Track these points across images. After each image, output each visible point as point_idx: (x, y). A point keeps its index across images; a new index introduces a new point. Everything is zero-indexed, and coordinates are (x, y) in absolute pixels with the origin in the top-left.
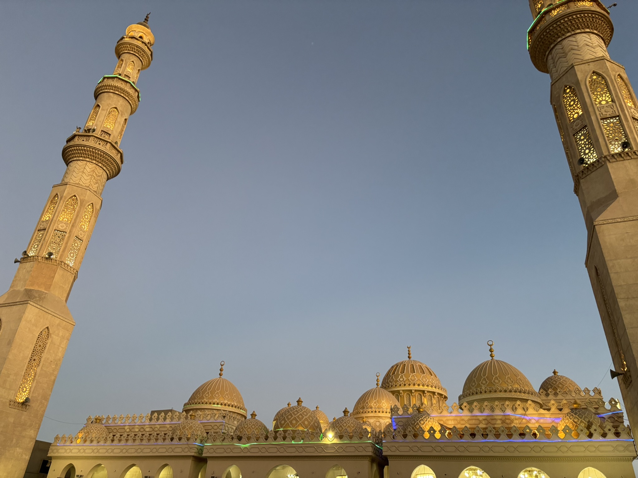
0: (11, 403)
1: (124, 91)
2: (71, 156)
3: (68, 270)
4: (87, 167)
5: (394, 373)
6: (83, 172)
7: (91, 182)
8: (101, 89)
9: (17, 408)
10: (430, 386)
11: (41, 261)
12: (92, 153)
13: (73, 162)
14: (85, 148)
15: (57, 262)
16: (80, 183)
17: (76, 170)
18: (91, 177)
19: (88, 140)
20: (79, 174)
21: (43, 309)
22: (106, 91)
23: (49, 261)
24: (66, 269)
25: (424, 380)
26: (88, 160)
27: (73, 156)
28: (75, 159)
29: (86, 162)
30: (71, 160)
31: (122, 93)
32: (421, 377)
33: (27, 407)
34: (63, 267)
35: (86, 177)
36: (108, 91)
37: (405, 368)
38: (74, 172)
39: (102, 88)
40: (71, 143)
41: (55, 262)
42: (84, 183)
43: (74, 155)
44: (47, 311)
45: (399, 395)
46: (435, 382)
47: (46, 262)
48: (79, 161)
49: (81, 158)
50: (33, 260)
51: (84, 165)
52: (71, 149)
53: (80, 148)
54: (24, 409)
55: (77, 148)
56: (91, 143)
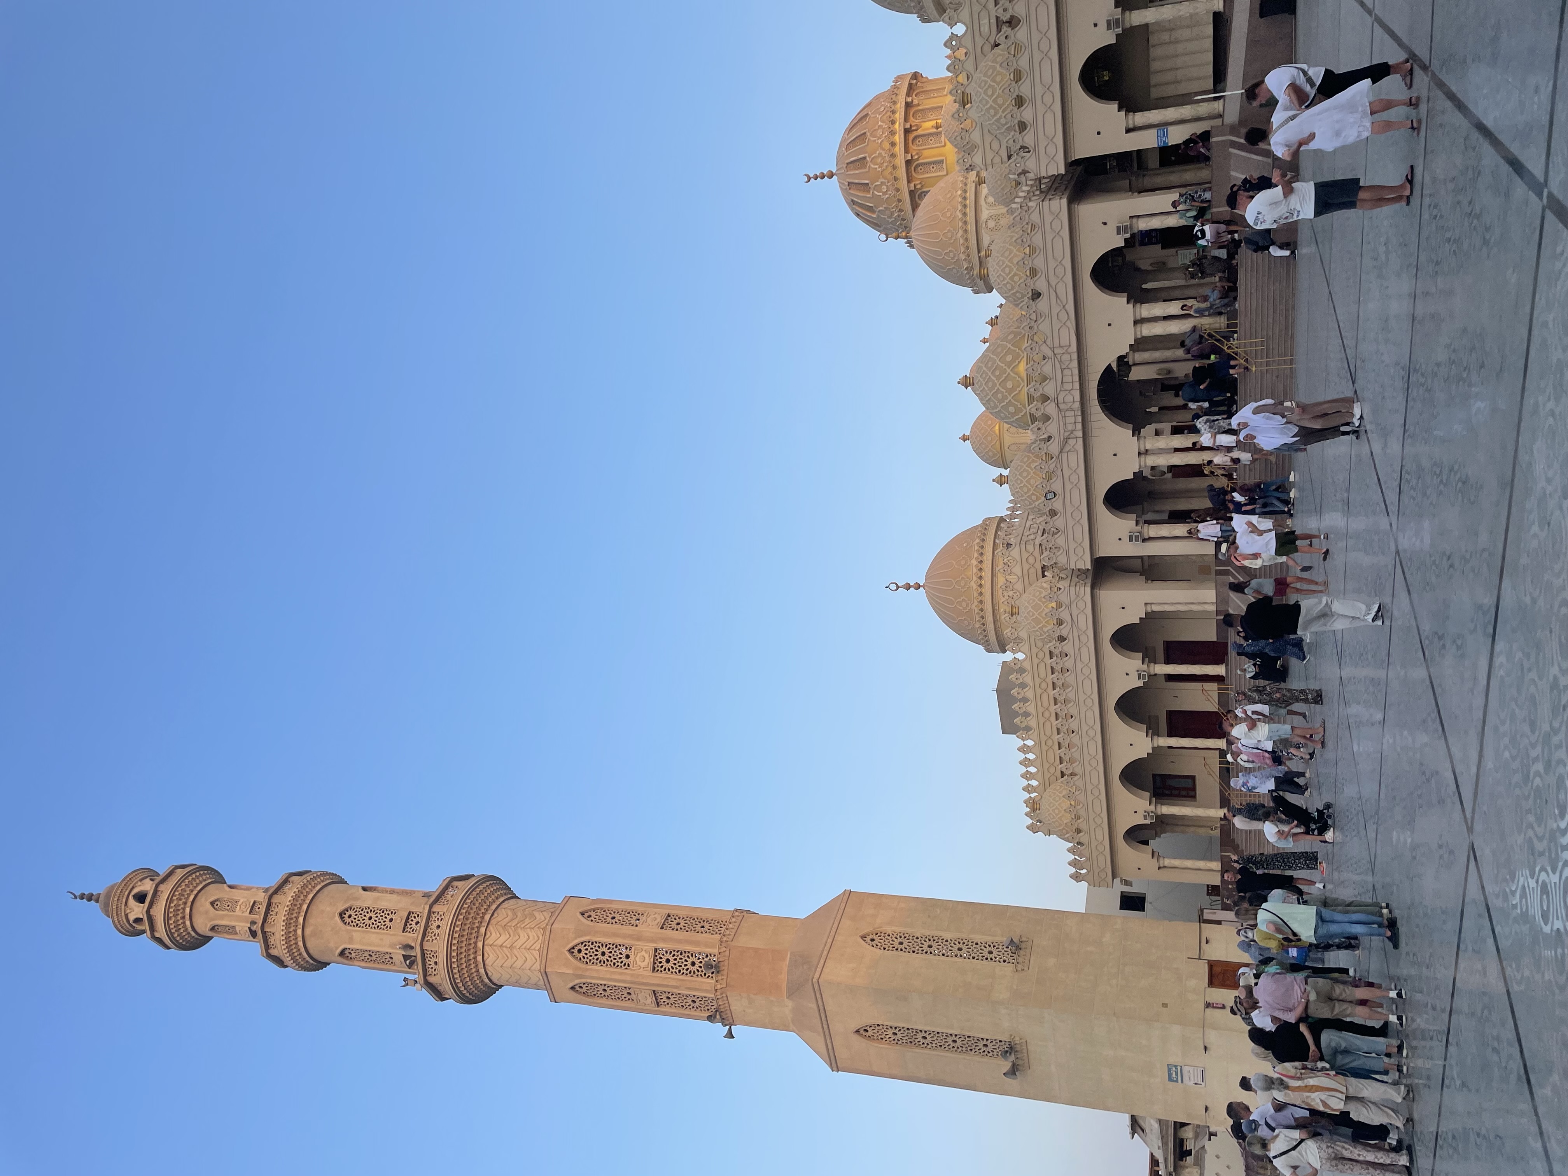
0: (1020, 969)
1: (295, 905)
2: (478, 982)
3: (736, 928)
4: (499, 942)
5: (871, 209)
6: (511, 947)
7: (533, 926)
8: (298, 957)
9: (1027, 958)
10: (892, 116)
11: (725, 981)
12: (464, 939)
13: (490, 974)
14: (454, 954)
15: (722, 950)
16: (538, 948)
17: (509, 963)
18: (519, 930)
19: (432, 954)
20: (518, 956)
21: (825, 952)
22: (301, 944)
23: (724, 966)
24: (734, 931)
25: (880, 132)
26: (480, 944)
27: (476, 978)
28: (482, 971)
29: (486, 947)
30: (487, 981)
31: (300, 908)
32: (875, 141)
33: (1023, 939)
34: (731, 937)
35: (523, 938)
36: (300, 939)
37: (856, 181)
38: (514, 965)
39: (296, 954)
40: (447, 987)
41: (723, 954)
42: (536, 938)
43: (474, 975)
44: (828, 945)
45: (920, 191)
46: (882, 106)
47: (725, 972)
48: (487, 962)
49: (480, 958)
50: (725, 998)
51: (494, 950)
52: (460, 985)
53: (455, 966)
54: (1029, 944)
55: (455, 971)
56: (438, 946)
